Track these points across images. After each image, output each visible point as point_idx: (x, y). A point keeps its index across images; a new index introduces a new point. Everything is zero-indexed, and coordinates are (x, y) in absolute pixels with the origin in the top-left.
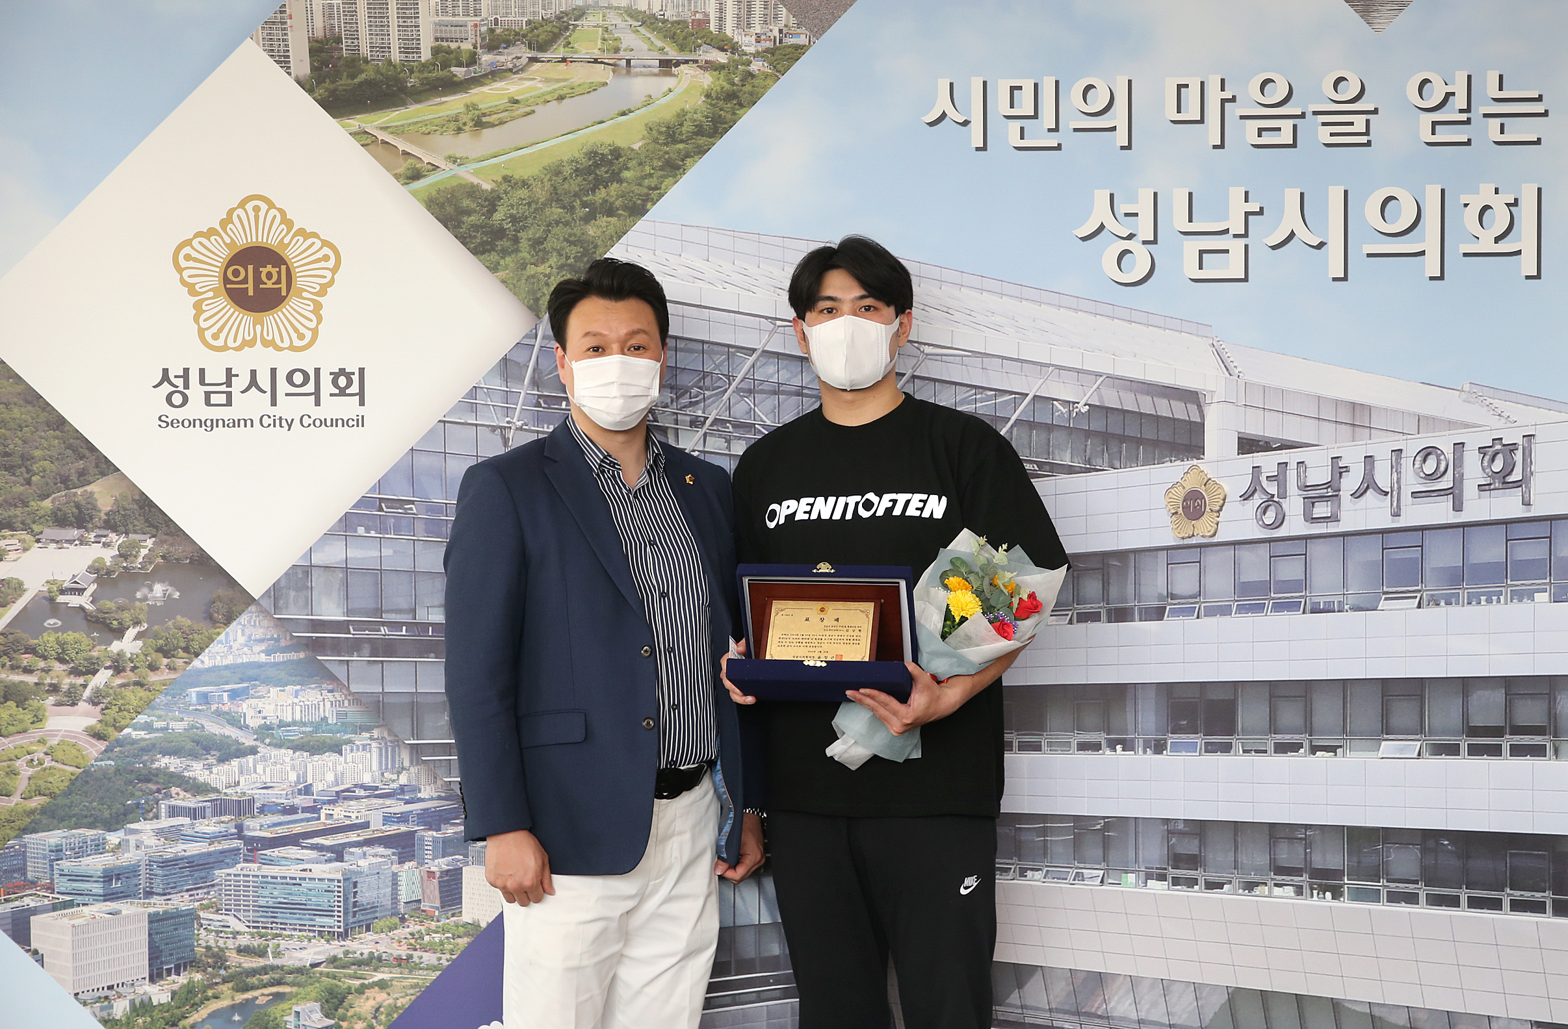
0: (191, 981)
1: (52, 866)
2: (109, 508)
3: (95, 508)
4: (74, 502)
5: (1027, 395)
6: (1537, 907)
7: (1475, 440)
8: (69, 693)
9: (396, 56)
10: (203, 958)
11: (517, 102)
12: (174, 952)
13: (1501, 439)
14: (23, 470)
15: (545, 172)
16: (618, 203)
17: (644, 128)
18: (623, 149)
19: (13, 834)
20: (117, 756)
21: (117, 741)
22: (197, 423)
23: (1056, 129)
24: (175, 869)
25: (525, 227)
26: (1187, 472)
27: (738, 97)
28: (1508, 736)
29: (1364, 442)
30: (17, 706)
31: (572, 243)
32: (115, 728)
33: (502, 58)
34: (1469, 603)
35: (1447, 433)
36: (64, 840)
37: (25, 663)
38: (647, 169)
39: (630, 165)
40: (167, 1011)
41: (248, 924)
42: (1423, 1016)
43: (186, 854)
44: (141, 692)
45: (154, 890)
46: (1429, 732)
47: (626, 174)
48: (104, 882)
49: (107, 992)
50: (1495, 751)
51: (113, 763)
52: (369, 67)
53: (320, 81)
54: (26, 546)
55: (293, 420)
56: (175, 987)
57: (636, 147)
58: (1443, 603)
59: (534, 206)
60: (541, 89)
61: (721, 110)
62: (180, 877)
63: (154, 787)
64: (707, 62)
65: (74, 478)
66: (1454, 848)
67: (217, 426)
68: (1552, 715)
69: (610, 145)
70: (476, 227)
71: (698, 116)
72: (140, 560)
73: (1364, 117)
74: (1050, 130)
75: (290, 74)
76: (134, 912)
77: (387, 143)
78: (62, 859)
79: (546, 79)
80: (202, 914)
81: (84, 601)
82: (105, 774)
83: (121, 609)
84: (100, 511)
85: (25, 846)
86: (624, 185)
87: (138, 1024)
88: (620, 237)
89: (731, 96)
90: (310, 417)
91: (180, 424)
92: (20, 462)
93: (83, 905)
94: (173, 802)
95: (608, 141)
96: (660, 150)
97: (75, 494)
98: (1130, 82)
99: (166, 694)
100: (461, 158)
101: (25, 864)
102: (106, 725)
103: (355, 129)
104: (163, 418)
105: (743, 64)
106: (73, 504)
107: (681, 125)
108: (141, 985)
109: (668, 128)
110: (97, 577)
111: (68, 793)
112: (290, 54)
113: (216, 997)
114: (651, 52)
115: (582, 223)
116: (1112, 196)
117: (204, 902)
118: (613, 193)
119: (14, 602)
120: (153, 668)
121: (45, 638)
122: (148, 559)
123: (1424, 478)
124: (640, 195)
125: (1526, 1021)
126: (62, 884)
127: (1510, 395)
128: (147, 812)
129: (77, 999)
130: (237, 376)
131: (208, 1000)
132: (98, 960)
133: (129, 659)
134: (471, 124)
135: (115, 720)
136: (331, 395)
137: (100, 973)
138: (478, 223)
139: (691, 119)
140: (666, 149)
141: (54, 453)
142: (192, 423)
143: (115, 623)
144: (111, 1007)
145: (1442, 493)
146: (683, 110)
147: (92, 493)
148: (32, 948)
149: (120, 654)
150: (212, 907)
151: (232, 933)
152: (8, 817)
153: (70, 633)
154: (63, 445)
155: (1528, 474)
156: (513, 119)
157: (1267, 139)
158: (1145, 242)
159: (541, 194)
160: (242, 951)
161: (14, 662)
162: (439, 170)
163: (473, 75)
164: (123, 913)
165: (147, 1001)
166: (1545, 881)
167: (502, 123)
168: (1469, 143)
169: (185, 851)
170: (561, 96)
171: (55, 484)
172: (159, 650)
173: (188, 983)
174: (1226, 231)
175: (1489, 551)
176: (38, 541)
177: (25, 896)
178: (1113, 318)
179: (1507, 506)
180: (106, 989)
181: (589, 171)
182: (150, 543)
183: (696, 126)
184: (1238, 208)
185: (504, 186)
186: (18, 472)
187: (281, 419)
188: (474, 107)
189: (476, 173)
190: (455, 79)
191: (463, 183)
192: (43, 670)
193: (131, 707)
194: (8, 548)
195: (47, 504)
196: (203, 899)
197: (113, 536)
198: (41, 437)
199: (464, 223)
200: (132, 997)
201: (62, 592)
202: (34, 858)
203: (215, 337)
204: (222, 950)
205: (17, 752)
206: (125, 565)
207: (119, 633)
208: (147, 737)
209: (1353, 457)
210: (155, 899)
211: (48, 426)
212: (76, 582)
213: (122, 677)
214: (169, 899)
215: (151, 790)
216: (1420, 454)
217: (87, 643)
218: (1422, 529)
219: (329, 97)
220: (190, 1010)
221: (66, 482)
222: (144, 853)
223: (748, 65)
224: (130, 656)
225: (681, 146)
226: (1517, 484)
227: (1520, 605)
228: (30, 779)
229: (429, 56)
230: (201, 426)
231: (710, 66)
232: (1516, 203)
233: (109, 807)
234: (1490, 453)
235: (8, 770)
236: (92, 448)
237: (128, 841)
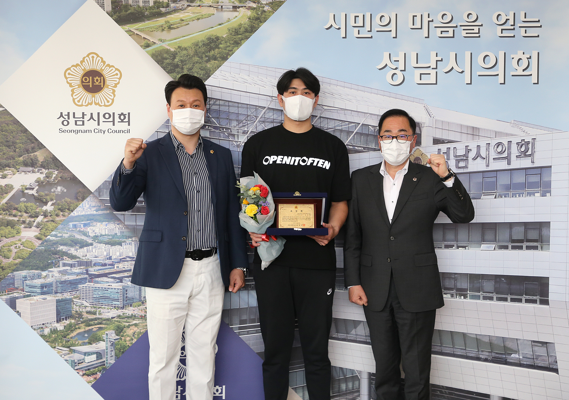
0: (71, 323)
1: (23, 283)
2: (42, 160)
3: (37, 160)
4: (31, 158)
5: (360, 123)
6: (534, 302)
7: (515, 140)
8: (29, 224)
9: (141, 4)
10: (75, 315)
11: (183, 20)
12: (65, 312)
13: (524, 140)
14: (13, 147)
15: (193, 45)
16: (218, 56)
17: (227, 30)
18: (220, 37)
19: (10, 271)
20: (45, 246)
21: (45, 240)
22: (72, 131)
23: (371, 31)
24: (65, 284)
25: (186, 64)
26: (415, 151)
27: (260, 19)
28: (525, 243)
29: (477, 141)
30: (11, 228)
31: (202, 70)
32: (45, 236)
33: (178, 5)
34: (512, 197)
35: (505, 137)
36: (27, 274)
37: (14, 213)
38: (228, 44)
39: (222, 43)
40: (63, 333)
41: (90, 304)
42: (494, 339)
43: (69, 279)
44: (53, 224)
45: (58, 291)
46: (498, 241)
47: (221, 46)
48: (41, 288)
49: (42, 326)
50: (521, 248)
51: (44, 248)
52: (132, 8)
53: (115, 13)
54: (14, 173)
55: (105, 130)
56: (65, 324)
57: (224, 36)
58: (503, 197)
59: (189, 57)
60: (191, 16)
61: (254, 23)
62: (67, 287)
63: (58, 256)
64: (249, 7)
65: (30, 150)
66: (506, 281)
67: (79, 132)
68: (540, 235)
69: (215, 36)
70: (169, 64)
71: (246, 26)
72: (53, 178)
73: (478, 27)
74: (368, 31)
75: (104, 10)
76: (51, 299)
77: (138, 34)
78: (27, 280)
79: (193, 12)
80: (74, 300)
81: (34, 192)
82: (41, 252)
83: (46, 195)
84: (39, 161)
85: (14, 276)
86: (220, 49)
87: (53, 337)
88: (218, 68)
89: (257, 19)
90: (111, 129)
91: (66, 132)
92: (12, 144)
93: (34, 296)
94: (64, 262)
95: (215, 34)
96: (233, 37)
97: (31, 155)
98: (396, 14)
99: (62, 225)
100: (163, 40)
101: (14, 282)
102: (41, 235)
103: (127, 29)
104: (61, 129)
105: (262, 8)
106: (30, 159)
107: (240, 29)
108: (54, 324)
109: (235, 30)
110: (38, 184)
111: (29, 258)
112: (105, 3)
113: (79, 328)
114: (230, 3)
115: (205, 63)
116: (390, 54)
117: (75, 296)
118: (216, 52)
119: (10, 192)
120: (57, 215)
121: (21, 205)
122: (56, 178)
123: (497, 153)
124: (225, 53)
125: (530, 340)
126: (27, 289)
127: (527, 124)
128: (56, 265)
129: (32, 328)
130: (86, 115)
131: (76, 329)
132: (39, 315)
133: (49, 212)
134: (167, 28)
135: (44, 233)
136: (118, 122)
137: (40, 319)
138: (169, 62)
139: (243, 27)
140: (235, 37)
141: (24, 141)
142: (71, 131)
143: (44, 200)
144: (44, 331)
145: (504, 158)
146: (241, 23)
147: (36, 155)
148: (17, 310)
149: (46, 211)
150: (78, 298)
151: (84, 306)
152: (8, 266)
153: (29, 203)
154: (26, 139)
155: (533, 152)
156: (182, 26)
157: (444, 35)
158: (401, 71)
159: (191, 52)
160: (88, 312)
161: (10, 213)
162: (156, 44)
163: (168, 11)
164: (48, 299)
165: (56, 329)
166: (537, 293)
167: (178, 28)
168: (514, 36)
169: (68, 278)
170: (198, 18)
171: (24, 152)
172: (59, 209)
173: (70, 323)
174: (430, 67)
175: (520, 178)
176: (18, 171)
177: (14, 293)
178: (390, 97)
179: (526, 163)
180: (42, 325)
181: (208, 44)
182: (56, 172)
183: (245, 29)
184: (434, 59)
185: (178, 50)
186: (11, 148)
187: (101, 130)
188: (168, 22)
189: (169, 45)
190: (162, 12)
191: (164, 48)
192: (20, 216)
193: (50, 229)
194: (8, 174)
195: (21, 159)
196: (74, 295)
197: (44, 170)
198: (19, 136)
199: (164, 63)
200: (51, 327)
201: (26, 189)
202: (17, 280)
203: (79, 101)
204: (81, 312)
205: (11, 244)
206: (48, 180)
207: (46, 203)
208: (55, 239)
209: (473, 146)
210: (58, 295)
211: (21, 132)
212: (31, 186)
213: (47, 219)
214: (63, 295)
215: (57, 257)
216: (496, 145)
217: (35, 207)
218: (497, 171)
219: (118, 18)
220: (70, 332)
221: (27, 151)
222: (54, 279)
223: (264, 8)
224: (49, 211)
225: (240, 36)
226: (530, 155)
227: (530, 197)
228: (16, 253)
229: (153, 4)
230: (74, 132)
231: (250, 8)
232: (530, 58)
233: (43, 263)
234: (520, 145)
235: (8, 250)
236: (36, 140)
237: (49, 275)
